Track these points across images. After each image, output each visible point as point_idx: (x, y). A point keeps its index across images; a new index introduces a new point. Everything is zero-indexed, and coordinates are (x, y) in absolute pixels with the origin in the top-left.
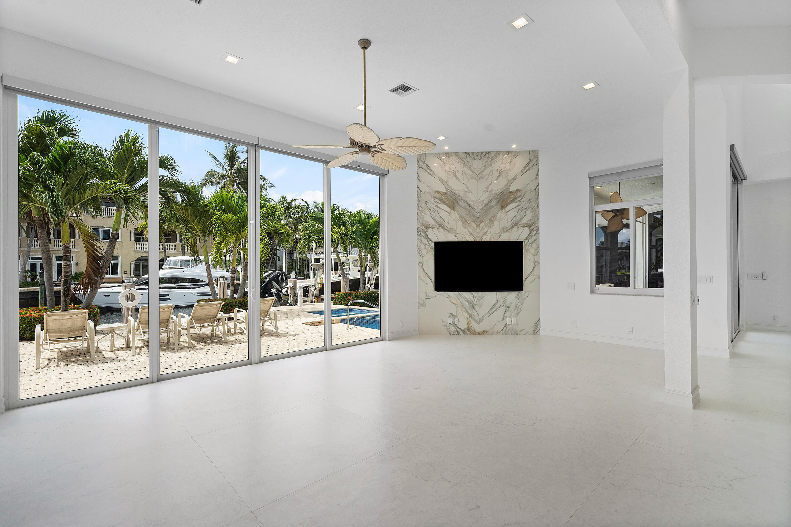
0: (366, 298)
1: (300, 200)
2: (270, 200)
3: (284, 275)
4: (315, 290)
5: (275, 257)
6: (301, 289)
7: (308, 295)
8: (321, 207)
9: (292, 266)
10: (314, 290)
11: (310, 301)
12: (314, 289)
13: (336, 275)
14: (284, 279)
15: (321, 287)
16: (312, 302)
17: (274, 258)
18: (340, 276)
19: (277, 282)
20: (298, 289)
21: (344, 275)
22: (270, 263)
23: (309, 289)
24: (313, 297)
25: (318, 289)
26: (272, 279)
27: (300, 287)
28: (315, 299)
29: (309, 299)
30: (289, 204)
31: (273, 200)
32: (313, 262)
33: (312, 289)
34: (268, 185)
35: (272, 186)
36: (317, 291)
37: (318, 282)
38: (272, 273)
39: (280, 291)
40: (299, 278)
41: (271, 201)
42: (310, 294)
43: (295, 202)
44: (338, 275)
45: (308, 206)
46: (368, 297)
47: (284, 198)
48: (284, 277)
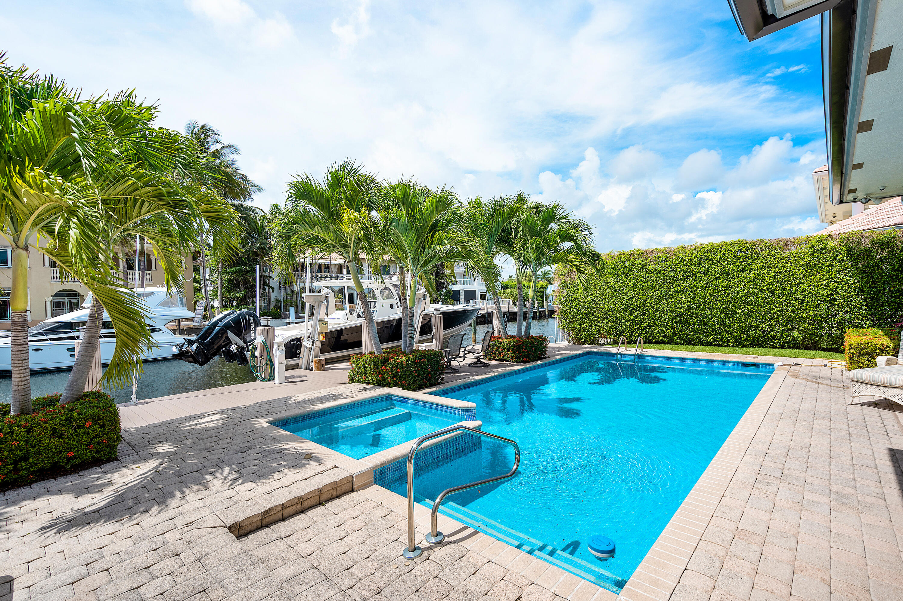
0: (420, 365)
2: (257, 209)
3: (251, 318)
4: (313, 345)
6: (281, 348)
7: (299, 354)
10: (310, 346)
11: (303, 367)
12: (311, 344)
13: (351, 314)
14: (252, 326)
15: (324, 340)
16: (308, 368)
18: (359, 316)
19: (238, 334)
20: (276, 347)
21: (368, 314)
23: (301, 345)
24: (308, 359)
25: (318, 344)
26: (227, 326)
27: (280, 344)
28: (313, 364)
29: (302, 361)
31: (262, 210)
32: (308, 293)
33: (307, 343)
34: (253, 189)
35: (259, 189)
36: (317, 348)
37: (319, 331)
38: (229, 314)
39: (244, 349)
41: (258, 211)
42: (304, 352)
44: (355, 315)
46: (424, 365)
47: (277, 207)
48: (252, 321)
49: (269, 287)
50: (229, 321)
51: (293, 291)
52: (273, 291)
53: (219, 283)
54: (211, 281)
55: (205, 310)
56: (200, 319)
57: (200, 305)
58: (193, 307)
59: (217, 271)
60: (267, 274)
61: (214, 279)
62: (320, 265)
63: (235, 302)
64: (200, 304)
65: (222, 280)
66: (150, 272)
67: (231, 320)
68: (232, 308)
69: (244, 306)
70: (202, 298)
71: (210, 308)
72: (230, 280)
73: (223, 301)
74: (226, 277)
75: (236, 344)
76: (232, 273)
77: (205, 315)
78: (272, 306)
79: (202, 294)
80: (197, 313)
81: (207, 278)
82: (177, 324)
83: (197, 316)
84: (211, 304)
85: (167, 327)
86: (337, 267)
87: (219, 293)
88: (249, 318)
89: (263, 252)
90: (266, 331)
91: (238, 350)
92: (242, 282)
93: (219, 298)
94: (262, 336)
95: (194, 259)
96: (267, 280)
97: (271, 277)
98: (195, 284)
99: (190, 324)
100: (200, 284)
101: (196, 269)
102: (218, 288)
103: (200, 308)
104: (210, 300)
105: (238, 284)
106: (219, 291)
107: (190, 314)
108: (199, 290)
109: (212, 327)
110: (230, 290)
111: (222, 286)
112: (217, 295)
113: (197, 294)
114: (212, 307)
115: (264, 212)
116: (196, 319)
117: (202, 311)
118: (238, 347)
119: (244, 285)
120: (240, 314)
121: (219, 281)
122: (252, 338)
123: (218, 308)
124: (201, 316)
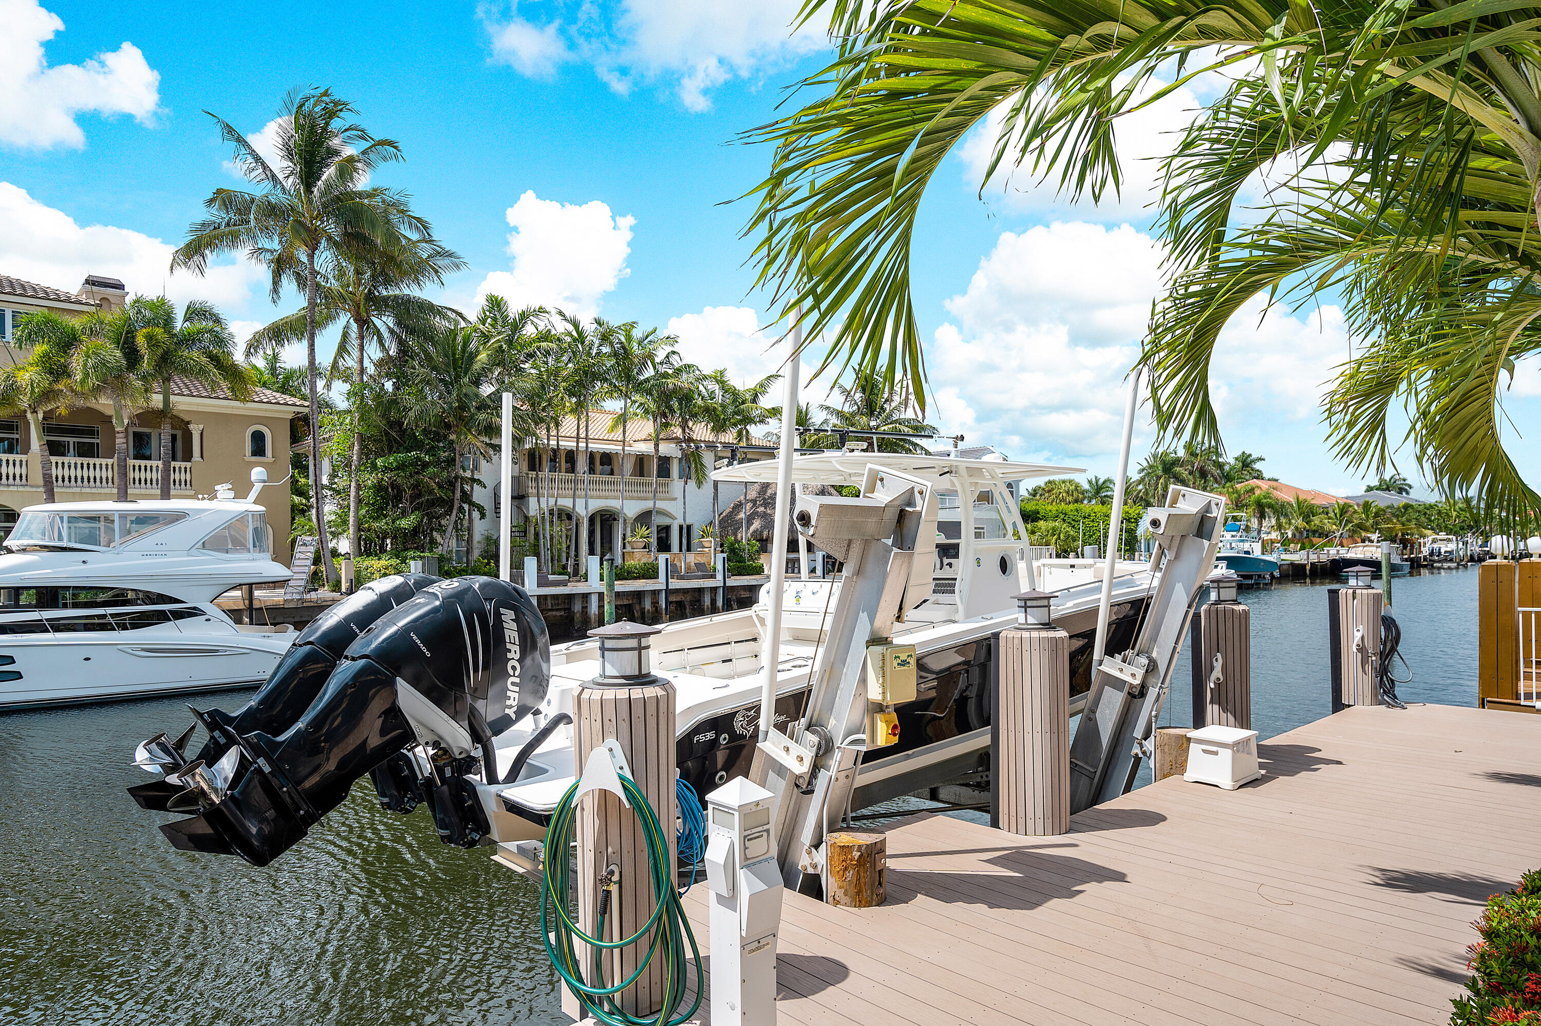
1: (554, 311)
5: (466, 507)
8: (623, 339)
9: (525, 536)
14: (514, 652)
17: (461, 509)
19: (447, 694)
22: (451, 527)
26: (397, 658)
30: (516, 327)
38: (401, 595)
39: (468, 764)
40: (551, 577)
43: (535, 320)
45: (580, 333)
47: (499, 305)
48: (511, 632)
49: (472, 504)
50: (406, 630)
51: (526, 518)
52: (483, 516)
53: (353, 494)
54: (333, 489)
55: (317, 561)
56: (303, 583)
57: (303, 549)
58: (284, 555)
59: (348, 465)
60: (468, 474)
61: (341, 483)
62: (592, 456)
63: (388, 541)
64: (304, 544)
65: (359, 488)
66: (188, 465)
67: (413, 626)
68: (383, 556)
69: (411, 553)
70: (311, 532)
71: (328, 555)
72: (379, 488)
73: (359, 539)
74: (371, 479)
75: (436, 745)
76: (386, 469)
77: (315, 573)
78: (476, 553)
79: (310, 520)
80: (296, 569)
81: (325, 480)
82: (246, 596)
83: (296, 576)
84: (331, 545)
85: (219, 606)
86: (633, 460)
87: (351, 520)
88: (498, 615)
89: (461, 418)
90: (638, 711)
91: (440, 770)
92: (409, 492)
93: (351, 531)
94: (612, 742)
95: (295, 439)
96: (467, 487)
97: (479, 482)
98: (297, 499)
99: (275, 597)
100: (308, 499)
101: (299, 464)
102: (348, 506)
103: (304, 555)
104: (329, 537)
105: (398, 498)
106: (352, 514)
107: (278, 571)
108: (304, 511)
109: (324, 652)
110: (379, 512)
111: (359, 501)
112: (345, 522)
113: (299, 520)
114: (335, 553)
115: (464, 319)
116: (291, 583)
117: (309, 562)
118: (442, 752)
119: (413, 498)
120: (459, 596)
121: (353, 489)
122: (511, 712)
123: (347, 556)
124: (304, 576)
